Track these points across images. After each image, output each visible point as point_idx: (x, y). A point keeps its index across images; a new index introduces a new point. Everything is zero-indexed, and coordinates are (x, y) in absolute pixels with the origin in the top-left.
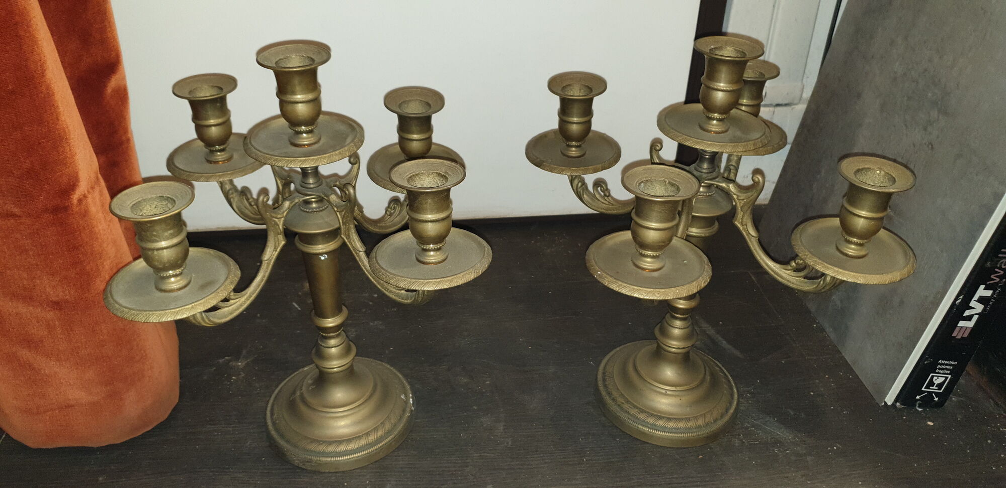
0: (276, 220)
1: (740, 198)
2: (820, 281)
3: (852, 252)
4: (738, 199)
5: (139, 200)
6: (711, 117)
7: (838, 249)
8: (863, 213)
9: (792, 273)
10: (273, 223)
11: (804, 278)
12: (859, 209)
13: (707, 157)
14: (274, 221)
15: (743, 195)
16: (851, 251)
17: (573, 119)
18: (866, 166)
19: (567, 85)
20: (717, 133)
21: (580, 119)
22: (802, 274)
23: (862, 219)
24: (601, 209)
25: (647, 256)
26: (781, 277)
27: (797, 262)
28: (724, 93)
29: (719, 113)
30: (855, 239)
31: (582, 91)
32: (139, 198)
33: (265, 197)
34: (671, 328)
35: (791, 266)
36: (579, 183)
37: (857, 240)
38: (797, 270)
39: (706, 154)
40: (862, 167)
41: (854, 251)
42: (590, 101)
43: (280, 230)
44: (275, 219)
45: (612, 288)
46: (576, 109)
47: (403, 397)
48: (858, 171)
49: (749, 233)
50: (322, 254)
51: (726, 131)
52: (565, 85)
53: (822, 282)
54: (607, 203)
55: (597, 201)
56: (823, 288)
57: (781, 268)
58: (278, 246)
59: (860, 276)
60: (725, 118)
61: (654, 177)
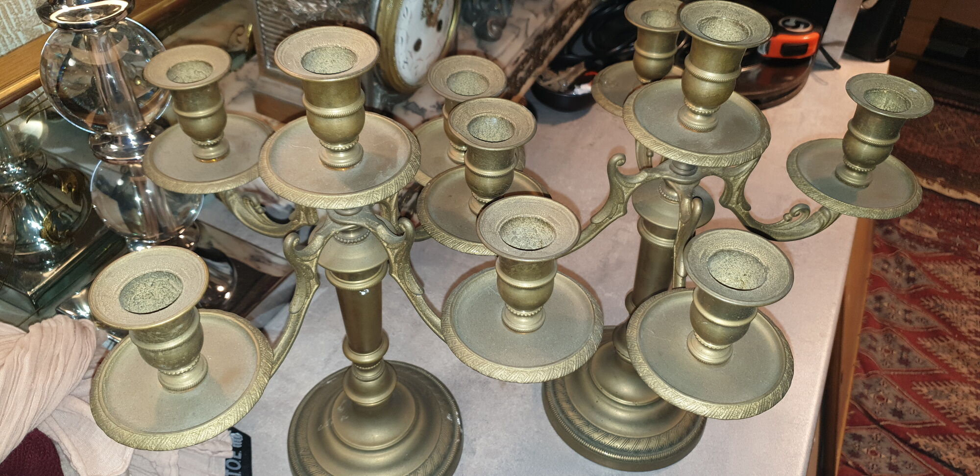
0: (308, 263)
5: (129, 280)
6: (695, 111)
10: (304, 267)
14: (305, 265)
32: (129, 277)
33: (294, 239)
43: (313, 273)
44: (306, 263)
47: (449, 418)
50: (362, 290)
58: (311, 292)
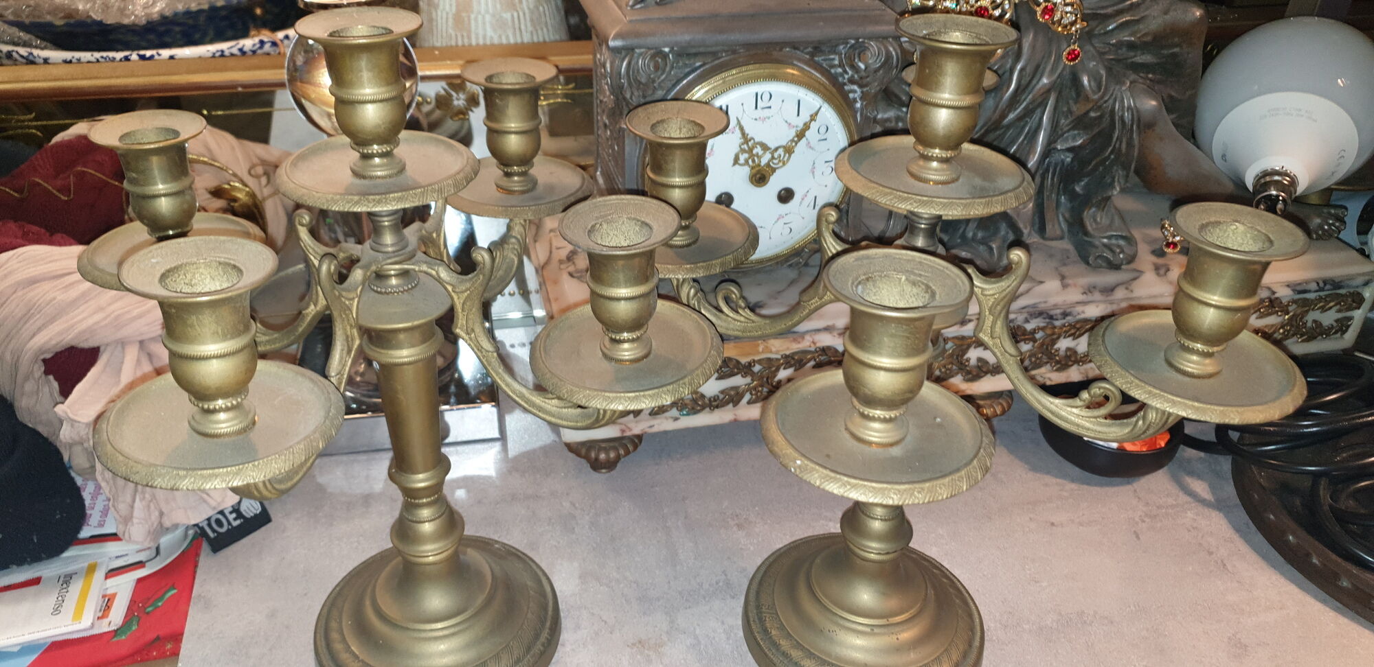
1: (987, 293)
2: (1137, 422)
3: (1193, 368)
4: (984, 295)
6: (927, 155)
7: (1171, 365)
8: (1215, 299)
9: (1086, 413)
11: (1106, 418)
12: (1208, 292)
13: (923, 226)
15: (991, 286)
16: (1192, 365)
17: (673, 180)
18: (1213, 219)
19: (658, 122)
20: (937, 183)
21: (685, 180)
22: (1103, 411)
23: (1212, 310)
24: (734, 330)
25: (873, 419)
26: (1066, 420)
27: (1092, 392)
28: (950, 111)
29: (941, 148)
30: (1199, 345)
31: (684, 130)
34: (868, 519)
35: (1081, 400)
36: (691, 289)
37: (1202, 347)
38: (1092, 405)
39: (921, 221)
40: (1207, 221)
41: (1198, 367)
42: (702, 148)
45: (830, 490)
46: (678, 161)
48: (1203, 227)
49: (1006, 351)
51: (956, 180)
52: (654, 122)
53: (1141, 422)
54: (742, 319)
55: (724, 317)
56: (1145, 432)
57: (1064, 405)
59: (1232, 412)
60: (951, 158)
61: (878, 271)
